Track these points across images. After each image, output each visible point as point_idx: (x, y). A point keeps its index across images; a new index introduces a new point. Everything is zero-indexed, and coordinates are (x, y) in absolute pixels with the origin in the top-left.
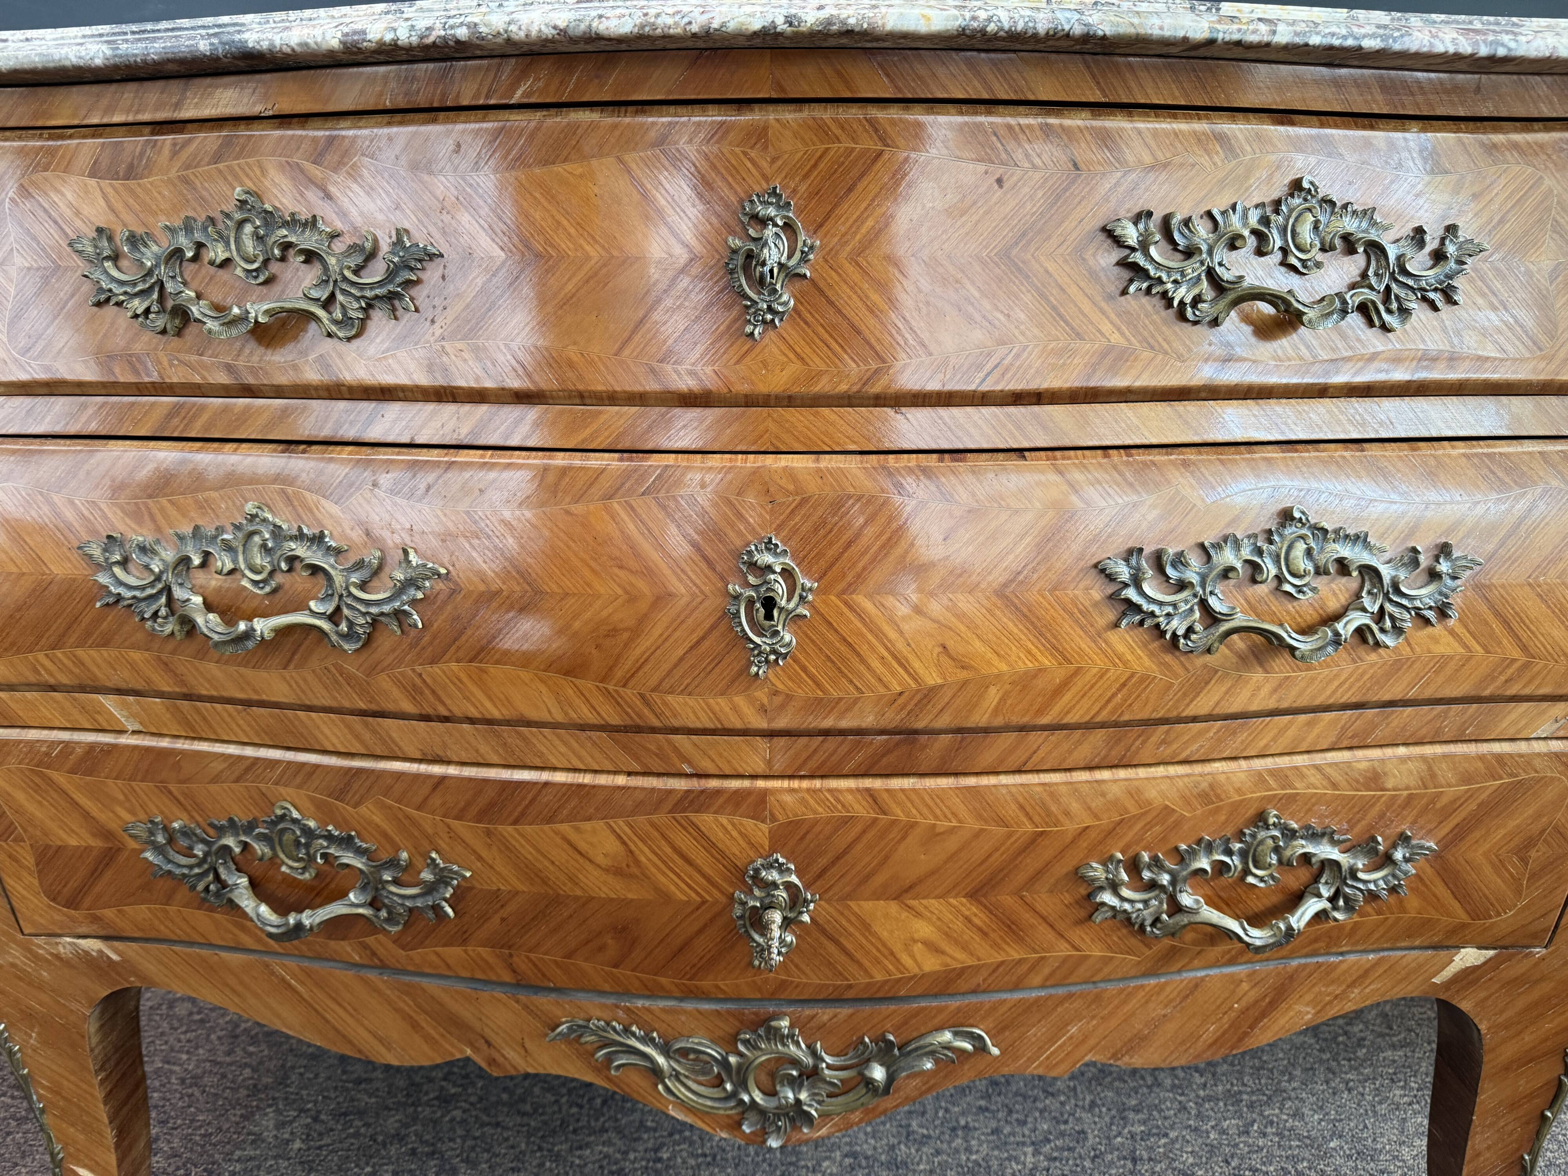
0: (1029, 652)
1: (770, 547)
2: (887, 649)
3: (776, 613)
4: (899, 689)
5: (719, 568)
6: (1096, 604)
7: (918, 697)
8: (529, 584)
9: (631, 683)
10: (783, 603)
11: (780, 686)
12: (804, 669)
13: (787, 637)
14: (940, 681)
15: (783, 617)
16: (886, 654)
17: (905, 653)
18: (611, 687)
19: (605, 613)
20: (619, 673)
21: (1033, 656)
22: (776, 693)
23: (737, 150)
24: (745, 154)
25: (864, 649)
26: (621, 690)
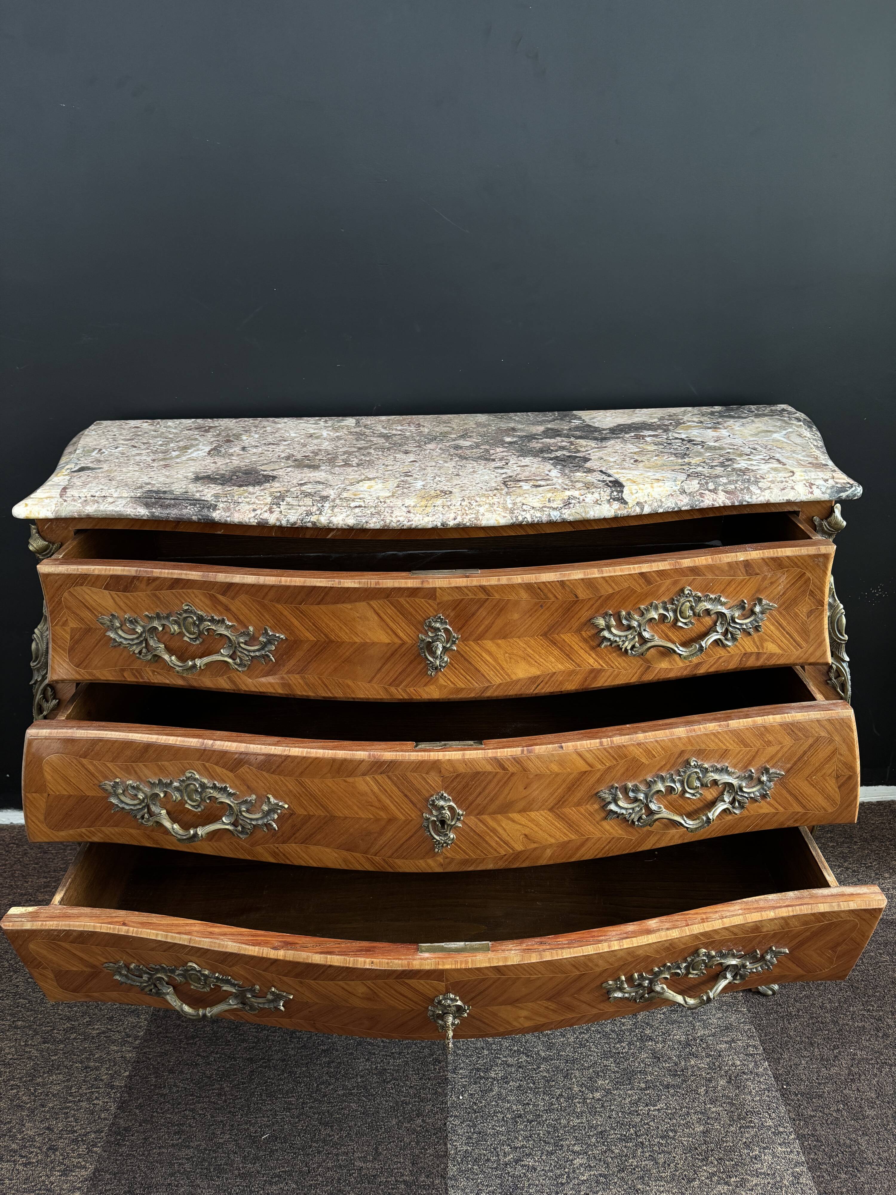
0: (565, 834)
1: (442, 797)
2: (498, 837)
3: (446, 826)
4: (504, 853)
5: (418, 806)
6: (596, 811)
7: (513, 856)
8: (328, 812)
9: (378, 855)
10: (449, 822)
11: (449, 855)
12: (460, 847)
13: (452, 836)
14: (523, 849)
15: (449, 828)
16: (498, 840)
17: (507, 839)
18: (369, 856)
19: (365, 826)
20: (373, 851)
21: (567, 835)
22: (447, 858)
23: (422, 600)
24: (426, 601)
25: (487, 838)
26: (374, 857)
